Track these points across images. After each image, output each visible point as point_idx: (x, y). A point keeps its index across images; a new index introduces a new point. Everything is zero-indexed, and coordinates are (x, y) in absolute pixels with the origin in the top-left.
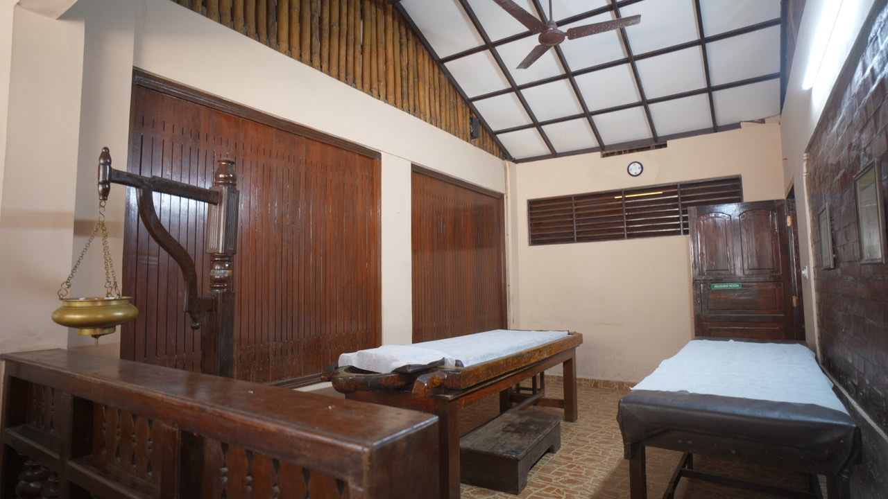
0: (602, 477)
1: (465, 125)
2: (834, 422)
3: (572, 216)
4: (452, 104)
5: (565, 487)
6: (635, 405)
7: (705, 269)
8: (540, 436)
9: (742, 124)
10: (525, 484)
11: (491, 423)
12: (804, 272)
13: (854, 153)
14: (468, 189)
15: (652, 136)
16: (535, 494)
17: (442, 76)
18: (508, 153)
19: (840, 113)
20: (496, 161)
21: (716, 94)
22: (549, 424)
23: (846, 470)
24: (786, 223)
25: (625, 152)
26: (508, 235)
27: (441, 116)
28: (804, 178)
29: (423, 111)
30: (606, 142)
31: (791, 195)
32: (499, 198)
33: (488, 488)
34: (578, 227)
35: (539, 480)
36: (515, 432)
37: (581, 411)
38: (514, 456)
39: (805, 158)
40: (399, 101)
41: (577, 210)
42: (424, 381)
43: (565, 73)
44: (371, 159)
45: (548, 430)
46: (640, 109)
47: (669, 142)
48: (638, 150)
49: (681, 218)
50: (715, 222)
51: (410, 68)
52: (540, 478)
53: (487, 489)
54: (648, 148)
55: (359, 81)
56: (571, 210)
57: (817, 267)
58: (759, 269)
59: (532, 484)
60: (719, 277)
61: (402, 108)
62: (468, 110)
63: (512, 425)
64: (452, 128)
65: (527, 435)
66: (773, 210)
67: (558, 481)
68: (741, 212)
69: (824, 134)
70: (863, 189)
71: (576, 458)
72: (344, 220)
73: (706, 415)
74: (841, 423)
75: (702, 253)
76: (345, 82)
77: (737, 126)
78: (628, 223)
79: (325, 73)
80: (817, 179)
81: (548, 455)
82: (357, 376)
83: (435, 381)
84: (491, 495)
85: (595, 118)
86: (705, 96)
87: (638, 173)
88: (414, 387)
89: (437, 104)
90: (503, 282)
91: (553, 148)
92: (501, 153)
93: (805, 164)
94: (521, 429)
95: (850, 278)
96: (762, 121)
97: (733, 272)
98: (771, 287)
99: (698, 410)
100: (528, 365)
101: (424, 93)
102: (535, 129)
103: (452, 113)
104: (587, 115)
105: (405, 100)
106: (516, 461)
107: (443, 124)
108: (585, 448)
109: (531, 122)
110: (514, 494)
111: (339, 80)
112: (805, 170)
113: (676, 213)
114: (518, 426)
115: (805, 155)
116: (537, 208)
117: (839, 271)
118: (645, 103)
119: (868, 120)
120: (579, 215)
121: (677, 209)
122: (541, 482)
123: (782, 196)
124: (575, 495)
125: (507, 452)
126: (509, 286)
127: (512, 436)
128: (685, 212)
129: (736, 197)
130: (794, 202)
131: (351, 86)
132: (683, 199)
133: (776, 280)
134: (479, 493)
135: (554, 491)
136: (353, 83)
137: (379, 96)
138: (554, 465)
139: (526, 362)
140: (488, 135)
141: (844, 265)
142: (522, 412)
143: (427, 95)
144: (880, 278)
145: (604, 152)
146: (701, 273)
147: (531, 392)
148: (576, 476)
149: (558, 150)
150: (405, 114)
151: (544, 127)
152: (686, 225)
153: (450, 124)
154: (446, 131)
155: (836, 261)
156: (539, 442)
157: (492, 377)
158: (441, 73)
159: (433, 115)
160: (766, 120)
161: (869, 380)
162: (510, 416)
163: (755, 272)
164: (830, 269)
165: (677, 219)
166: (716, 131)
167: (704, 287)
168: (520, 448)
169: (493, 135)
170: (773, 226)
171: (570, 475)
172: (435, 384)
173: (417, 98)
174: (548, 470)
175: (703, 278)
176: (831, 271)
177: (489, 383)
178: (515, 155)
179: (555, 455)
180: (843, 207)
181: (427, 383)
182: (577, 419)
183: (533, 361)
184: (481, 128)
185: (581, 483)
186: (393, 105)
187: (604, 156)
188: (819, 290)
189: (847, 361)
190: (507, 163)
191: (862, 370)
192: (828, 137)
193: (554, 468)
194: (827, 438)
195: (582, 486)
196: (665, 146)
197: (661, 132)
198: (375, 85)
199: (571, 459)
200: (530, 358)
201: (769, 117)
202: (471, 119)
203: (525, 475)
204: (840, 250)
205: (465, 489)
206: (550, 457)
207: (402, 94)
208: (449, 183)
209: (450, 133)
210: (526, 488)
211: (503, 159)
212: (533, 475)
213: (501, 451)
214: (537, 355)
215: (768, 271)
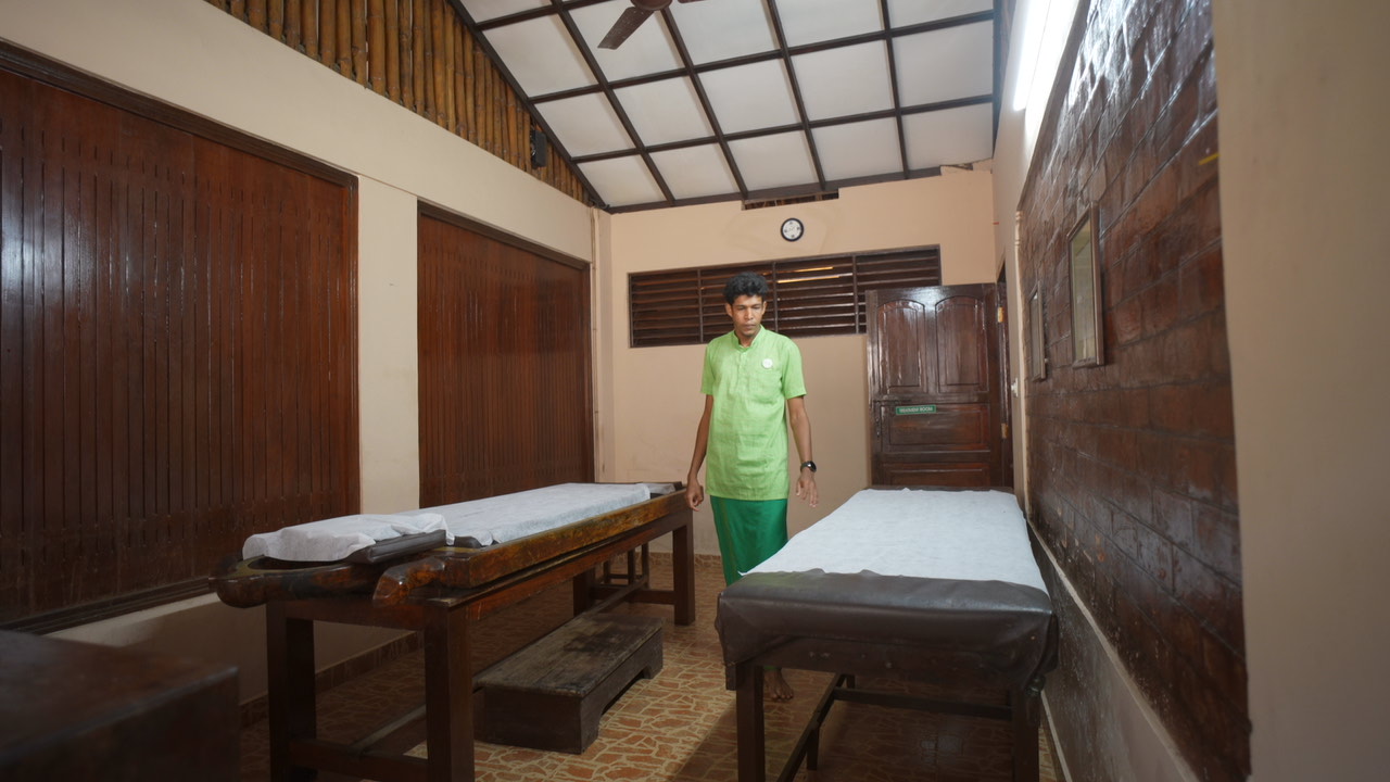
0: (719, 711)
1: (521, 143)
2: (1025, 609)
3: (697, 301)
4: (496, 103)
5: (660, 733)
6: (743, 601)
7: (888, 385)
8: (624, 654)
9: (943, 169)
10: (595, 735)
11: (546, 638)
12: (1014, 387)
13: (1070, 200)
14: (526, 251)
15: (817, 180)
16: (610, 749)
17: (479, 53)
18: (597, 194)
19: (1056, 142)
20: (576, 207)
21: (908, 119)
22: (640, 633)
23: (1037, 681)
24: (995, 318)
25: (779, 203)
26: (595, 329)
27: (476, 123)
28: (1016, 248)
29: (441, 109)
30: (751, 186)
31: (1002, 277)
32: (582, 269)
33: (533, 747)
34: (706, 319)
35: (620, 726)
36: (583, 650)
37: (703, 606)
38: (574, 692)
39: (1018, 218)
40: (394, 87)
41: (704, 292)
42: (399, 577)
43: (683, 66)
44: (337, 188)
45: (639, 642)
46: (799, 136)
47: (841, 191)
48: (798, 201)
49: (857, 308)
50: (902, 314)
51: (418, 32)
52: (623, 721)
53: (529, 750)
54: (812, 199)
55: (312, 42)
56: (696, 292)
57: (1028, 378)
58: (961, 385)
59: (608, 733)
60: (906, 396)
61: (401, 101)
62: (527, 117)
63: (581, 638)
64: (497, 145)
65: (602, 654)
66: (980, 299)
67: (650, 724)
68: (939, 300)
69: (1039, 177)
70: (1080, 252)
71: (685, 683)
72: (282, 293)
73: (845, 609)
74: (1033, 610)
75: (884, 360)
76: (281, 40)
77: (934, 171)
78: (781, 314)
79: (237, 16)
80: (1029, 249)
81: (640, 682)
82: (266, 575)
83: (420, 575)
84: (536, 759)
85: (733, 145)
86: (891, 122)
87: (796, 236)
88: (378, 588)
89: (470, 100)
90: (587, 406)
91: (667, 188)
92: (586, 196)
93: (1017, 227)
94: (593, 645)
95: (1063, 391)
96: (969, 167)
97: (925, 390)
98: (975, 410)
99: (836, 604)
100: (605, 540)
101: (444, 81)
102: (639, 157)
103: (497, 119)
104: (720, 139)
105: (407, 88)
106: (576, 701)
107: (481, 137)
108: (700, 666)
109: (633, 146)
110: (574, 753)
111: (269, 34)
112: (1017, 237)
113: (850, 299)
114: (590, 640)
115: (1018, 213)
116: (644, 288)
117: (1051, 382)
118: (806, 126)
119: (1086, 146)
120: (708, 300)
121: (851, 294)
122: (623, 728)
123: (993, 278)
124: (673, 745)
125: (563, 686)
126: (597, 412)
127: (576, 657)
128: (862, 299)
129: (932, 278)
130: (1005, 287)
131: (294, 48)
132: (860, 279)
133: (983, 400)
134: (517, 757)
135: (641, 742)
136: (300, 44)
137: (355, 74)
138: (648, 698)
139: (598, 535)
140: (562, 162)
141: (1056, 373)
142: (604, 615)
143: (450, 83)
144: (1095, 389)
145: (747, 202)
146: (883, 391)
147: (626, 582)
148: (679, 712)
149: (677, 195)
150: (406, 113)
151: (654, 156)
152: (862, 319)
153: (494, 138)
154: (486, 149)
155: (1048, 367)
156: (621, 665)
157: (534, 562)
158: (478, 48)
159: (461, 119)
160: (974, 166)
161: (1079, 541)
162: (583, 624)
163: (955, 388)
164: (1041, 380)
165: (851, 309)
166: (907, 178)
167: (886, 412)
168: (586, 678)
169: (572, 164)
170: (980, 323)
171: (671, 712)
172: (420, 581)
173: (430, 87)
174: (635, 707)
175: (885, 397)
176: (1043, 383)
177: (529, 573)
178: (609, 200)
179: (652, 681)
180: (1057, 285)
181: (403, 580)
182: (694, 619)
183: (613, 533)
184: (550, 151)
185: (687, 723)
186: (381, 94)
187: (747, 207)
188: (1031, 413)
189: (1056, 514)
190: (595, 211)
191: (1071, 526)
192: (1042, 182)
193: (647, 703)
194: (1013, 635)
195: (686, 728)
196: (836, 196)
197: (831, 174)
198: (345, 53)
199: (676, 685)
200: (607, 528)
201: (977, 162)
202: (533, 133)
203: (595, 721)
204: (1052, 350)
205: (493, 753)
206: (643, 684)
207: (401, 77)
208: (491, 239)
209: (494, 153)
210: (597, 741)
211: (588, 205)
212: (612, 718)
213: (553, 684)
214: (620, 522)
215: (972, 387)
